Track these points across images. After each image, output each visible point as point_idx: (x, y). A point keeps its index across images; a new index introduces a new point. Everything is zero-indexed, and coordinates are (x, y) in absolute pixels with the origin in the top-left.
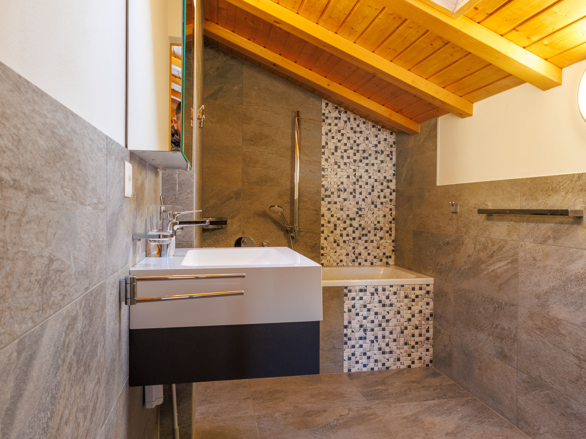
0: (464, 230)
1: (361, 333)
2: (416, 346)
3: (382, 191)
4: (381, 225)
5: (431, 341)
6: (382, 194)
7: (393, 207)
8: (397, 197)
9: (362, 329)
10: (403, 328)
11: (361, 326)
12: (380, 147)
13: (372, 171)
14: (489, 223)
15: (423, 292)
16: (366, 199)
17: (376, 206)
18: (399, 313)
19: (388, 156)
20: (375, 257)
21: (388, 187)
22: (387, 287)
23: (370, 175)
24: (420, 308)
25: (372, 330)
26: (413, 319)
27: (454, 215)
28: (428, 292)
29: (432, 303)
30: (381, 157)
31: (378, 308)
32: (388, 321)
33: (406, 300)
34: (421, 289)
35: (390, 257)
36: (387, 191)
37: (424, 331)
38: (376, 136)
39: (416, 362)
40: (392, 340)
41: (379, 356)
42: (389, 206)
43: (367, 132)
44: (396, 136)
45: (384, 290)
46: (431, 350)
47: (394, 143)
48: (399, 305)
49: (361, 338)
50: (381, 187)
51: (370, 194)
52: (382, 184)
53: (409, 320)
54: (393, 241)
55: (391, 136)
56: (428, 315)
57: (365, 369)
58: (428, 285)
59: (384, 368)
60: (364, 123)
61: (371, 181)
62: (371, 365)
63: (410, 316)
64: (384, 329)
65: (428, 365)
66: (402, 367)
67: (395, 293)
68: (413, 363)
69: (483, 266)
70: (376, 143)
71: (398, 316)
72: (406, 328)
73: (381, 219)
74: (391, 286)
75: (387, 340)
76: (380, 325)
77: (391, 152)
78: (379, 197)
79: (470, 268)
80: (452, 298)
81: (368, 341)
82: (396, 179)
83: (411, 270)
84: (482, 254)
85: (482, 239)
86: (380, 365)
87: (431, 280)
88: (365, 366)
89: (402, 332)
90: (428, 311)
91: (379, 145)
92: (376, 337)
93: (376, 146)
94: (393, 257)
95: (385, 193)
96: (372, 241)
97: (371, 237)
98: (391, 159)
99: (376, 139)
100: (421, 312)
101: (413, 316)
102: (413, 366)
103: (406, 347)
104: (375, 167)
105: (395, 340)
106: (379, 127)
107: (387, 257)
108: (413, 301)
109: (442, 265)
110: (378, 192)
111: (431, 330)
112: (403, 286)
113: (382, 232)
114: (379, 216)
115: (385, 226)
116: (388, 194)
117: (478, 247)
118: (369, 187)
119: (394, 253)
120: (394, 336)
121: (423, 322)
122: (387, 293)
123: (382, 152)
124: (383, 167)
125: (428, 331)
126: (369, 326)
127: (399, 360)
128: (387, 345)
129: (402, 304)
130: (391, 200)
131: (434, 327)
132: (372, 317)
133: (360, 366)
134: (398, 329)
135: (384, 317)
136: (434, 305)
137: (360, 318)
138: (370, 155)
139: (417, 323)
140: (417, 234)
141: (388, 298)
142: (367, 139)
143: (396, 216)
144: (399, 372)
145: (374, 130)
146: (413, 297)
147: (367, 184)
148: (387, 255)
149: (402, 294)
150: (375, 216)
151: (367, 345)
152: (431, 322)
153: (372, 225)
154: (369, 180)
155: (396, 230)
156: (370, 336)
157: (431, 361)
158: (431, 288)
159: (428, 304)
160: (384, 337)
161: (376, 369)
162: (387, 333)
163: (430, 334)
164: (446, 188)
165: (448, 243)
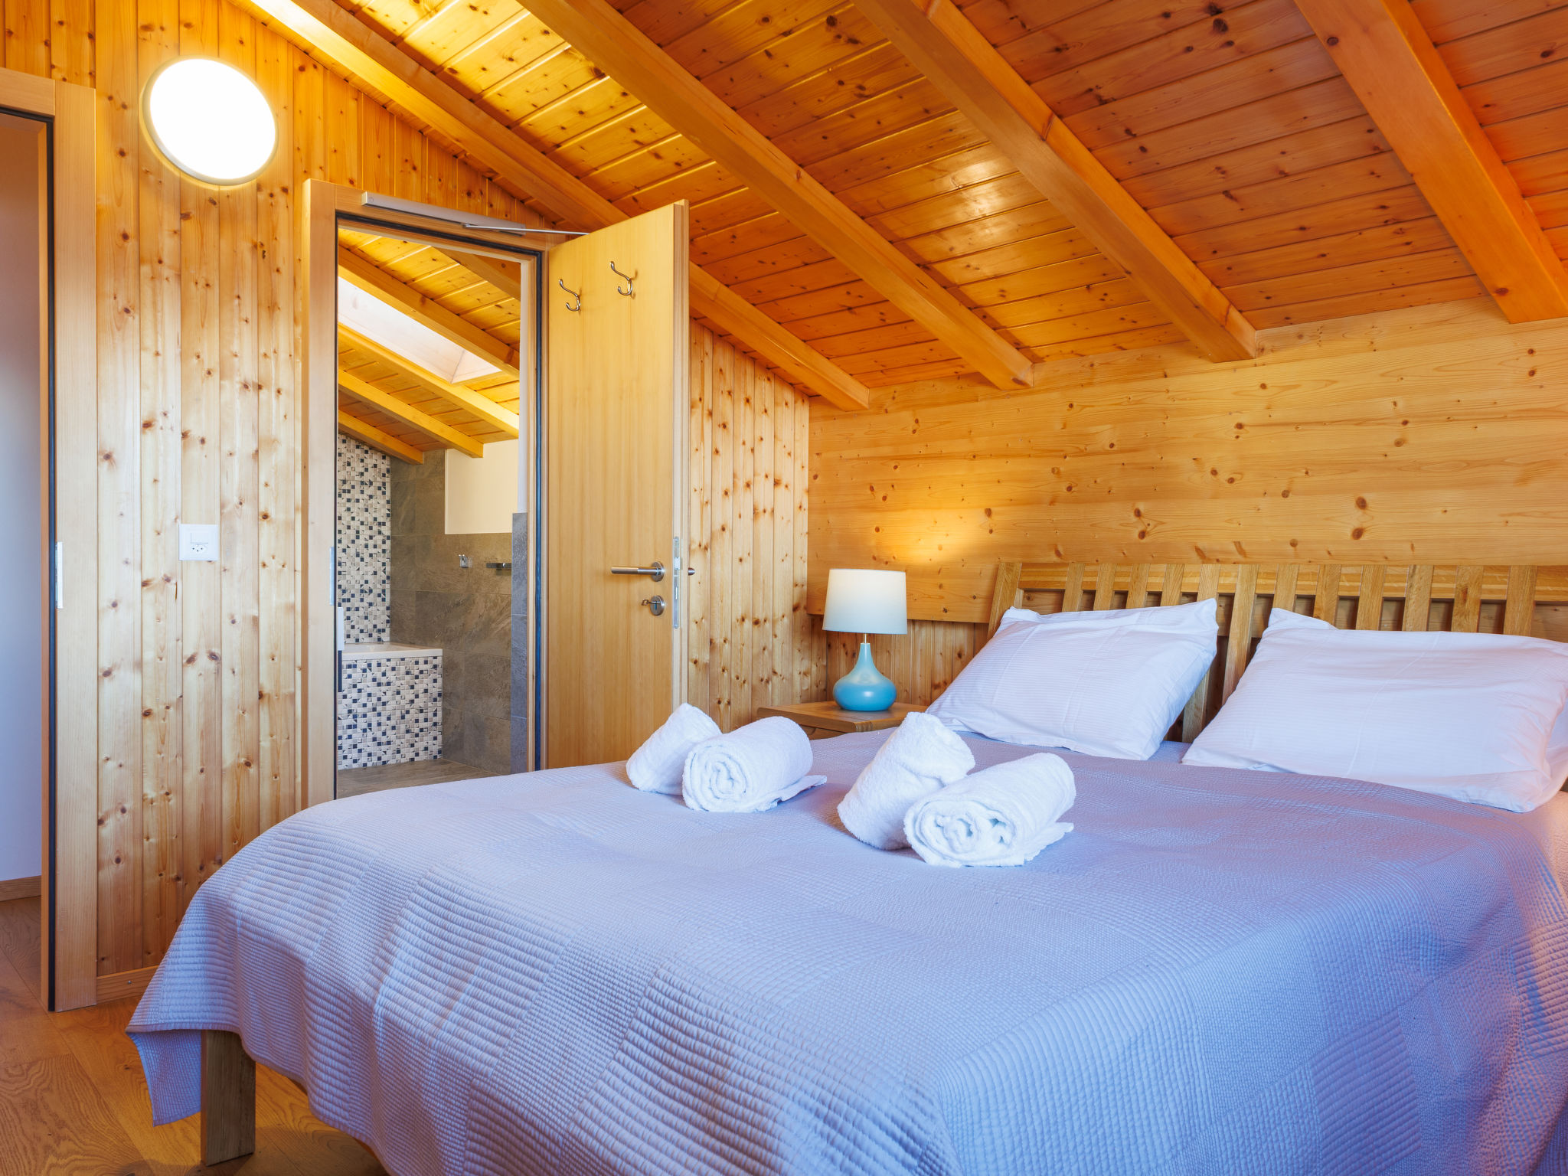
0: (475, 587)
1: (350, 721)
2: (421, 734)
3: (371, 538)
4: (370, 585)
5: (439, 726)
6: (371, 543)
7: (387, 561)
8: (393, 547)
9: (351, 715)
10: (404, 712)
11: (350, 711)
12: (367, 477)
13: (356, 510)
14: (498, 578)
15: (429, 666)
16: (347, 550)
17: (362, 560)
18: (398, 693)
19: (379, 488)
20: (362, 631)
21: (380, 533)
22: (384, 662)
23: (353, 515)
24: (425, 687)
25: (365, 716)
26: (416, 700)
27: (465, 570)
28: (435, 667)
29: (440, 680)
30: (369, 491)
31: (373, 688)
32: (384, 704)
33: (408, 677)
34: (426, 662)
35: (384, 631)
36: (379, 539)
37: (430, 715)
38: (362, 461)
39: (421, 753)
40: (390, 727)
41: (373, 748)
42: (382, 560)
43: (349, 455)
44: (391, 462)
45: (379, 665)
46: (440, 738)
47: (388, 471)
48: (398, 683)
49: (349, 727)
50: (369, 533)
51: (353, 542)
52: (371, 528)
53: (412, 702)
54: (388, 608)
55: (383, 461)
56: (435, 695)
57: (355, 766)
58: (435, 658)
59: (380, 763)
60: (344, 441)
61: (355, 524)
62: (364, 759)
63: (412, 697)
64: (379, 715)
65: (435, 757)
66: (403, 761)
67: (393, 669)
68: (417, 755)
69: (493, 625)
70: (362, 470)
71: (398, 697)
72: (408, 712)
73: (369, 577)
74: (389, 660)
75: (383, 728)
76: (374, 709)
77: (384, 484)
78: (366, 546)
79: (481, 630)
80: (463, 669)
81: (359, 730)
82: (391, 521)
83: (414, 644)
84: (492, 612)
85: (492, 596)
86: (374, 759)
87: (439, 652)
88: (355, 761)
89: (403, 717)
90: (435, 689)
91: (365, 473)
92: (370, 725)
93: (362, 474)
94: (388, 630)
95: (376, 541)
96: (357, 609)
97: (355, 602)
98: (384, 493)
99: (361, 464)
100: (426, 691)
101: (417, 696)
102: (416, 759)
103: (408, 736)
104: (361, 505)
105: (394, 728)
106: (366, 448)
107: (379, 631)
108: (417, 677)
109: (451, 631)
110: (366, 540)
111: (440, 713)
112: (403, 659)
113: (372, 595)
114: (367, 573)
115: (375, 587)
116: (379, 543)
117: (489, 605)
118: (352, 533)
119: (389, 625)
120: (392, 722)
121: (430, 704)
122: (383, 669)
123: (371, 483)
124: (372, 505)
125: (435, 715)
126: (361, 710)
127: (399, 752)
128: (384, 734)
129: (403, 682)
130: (384, 551)
131: (444, 709)
132: (364, 699)
133: (349, 762)
134: (398, 713)
135: (379, 699)
136: (443, 682)
137: (348, 701)
138: (353, 487)
139: (422, 705)
140: (421, 596)
141: (384, 674)
142: (349, 464)
143: (391, 572)
144: (399, 765)
145: (358, 451)
146: (417, 672)
147: (349, 527)
148: (378, 627)
149: (403, 669)
150: (361, 572)
151: (357, 735)
152: (439, 704)
153: (358, 587)
154: (352, 523)
155: (392, 592)
156: (362, 723)
157: (440, 752)
158: (438, 661)
159: (435, 681)
160: (379, 724)
161: (369, 764)
162: (383, 719)
163: (439, 719)
164: (456, 538)
165: (458, 604)
